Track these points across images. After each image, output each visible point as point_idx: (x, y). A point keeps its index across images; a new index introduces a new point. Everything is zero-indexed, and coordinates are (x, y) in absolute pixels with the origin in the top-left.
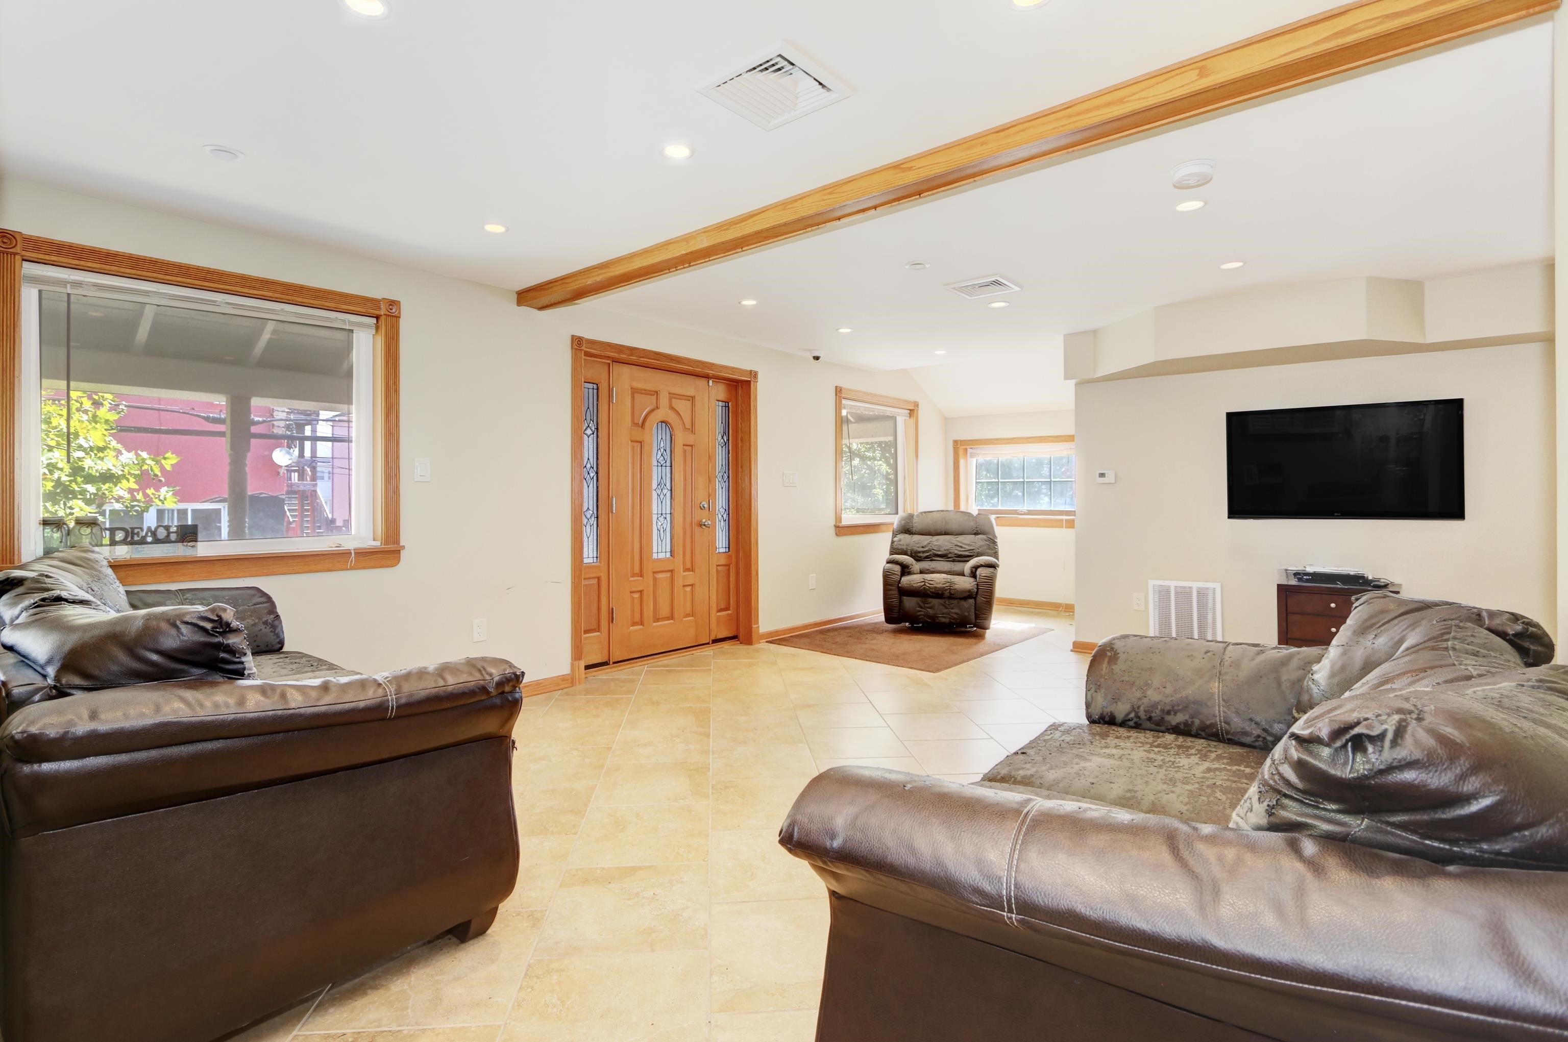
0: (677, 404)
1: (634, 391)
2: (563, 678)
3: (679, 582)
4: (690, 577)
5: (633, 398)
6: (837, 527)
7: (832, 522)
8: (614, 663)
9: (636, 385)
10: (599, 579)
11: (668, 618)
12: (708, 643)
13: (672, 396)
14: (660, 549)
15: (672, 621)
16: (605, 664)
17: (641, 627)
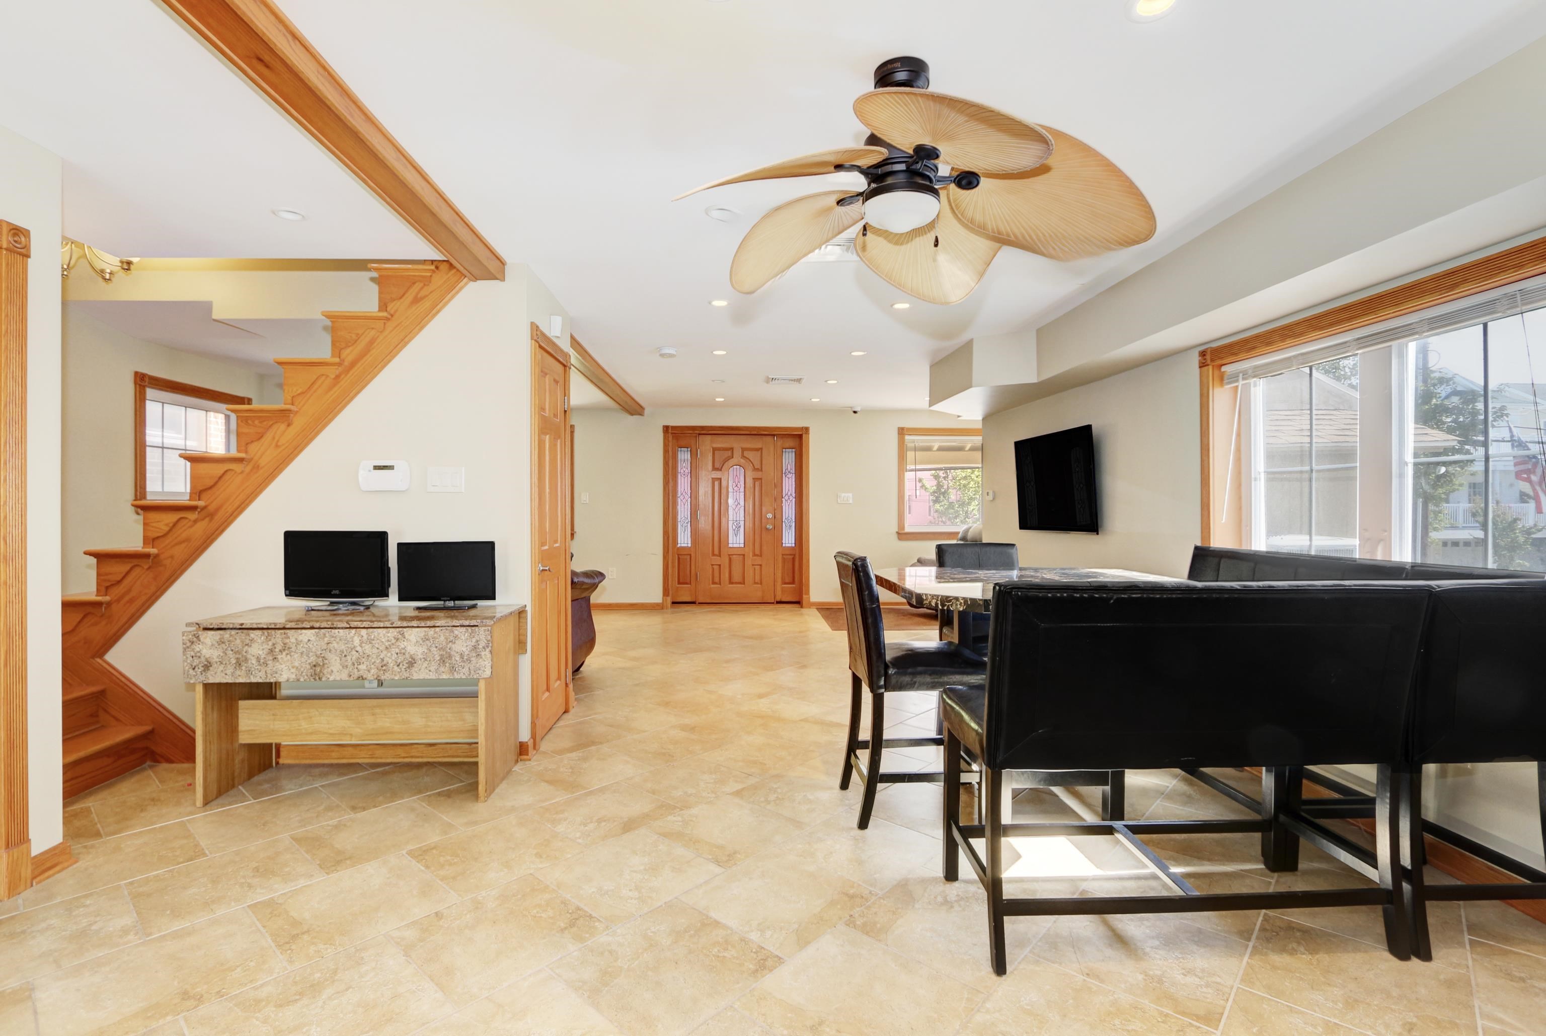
0: (746, 454)
1: (714, 450)
2: (657, 604)
3: (749, 562)
4: (758, 561)
5: (714, 454)
6: (898, 533)
7: (895, 529)
8: (699, 603)
9: (715, 445)
10: (690, 555)
11: (740, 583)
12: (773, 603)
13: (743, 450)
14: (736, 540)
15: (743, 585)
16: (693, 603)
17: (719, 586)
